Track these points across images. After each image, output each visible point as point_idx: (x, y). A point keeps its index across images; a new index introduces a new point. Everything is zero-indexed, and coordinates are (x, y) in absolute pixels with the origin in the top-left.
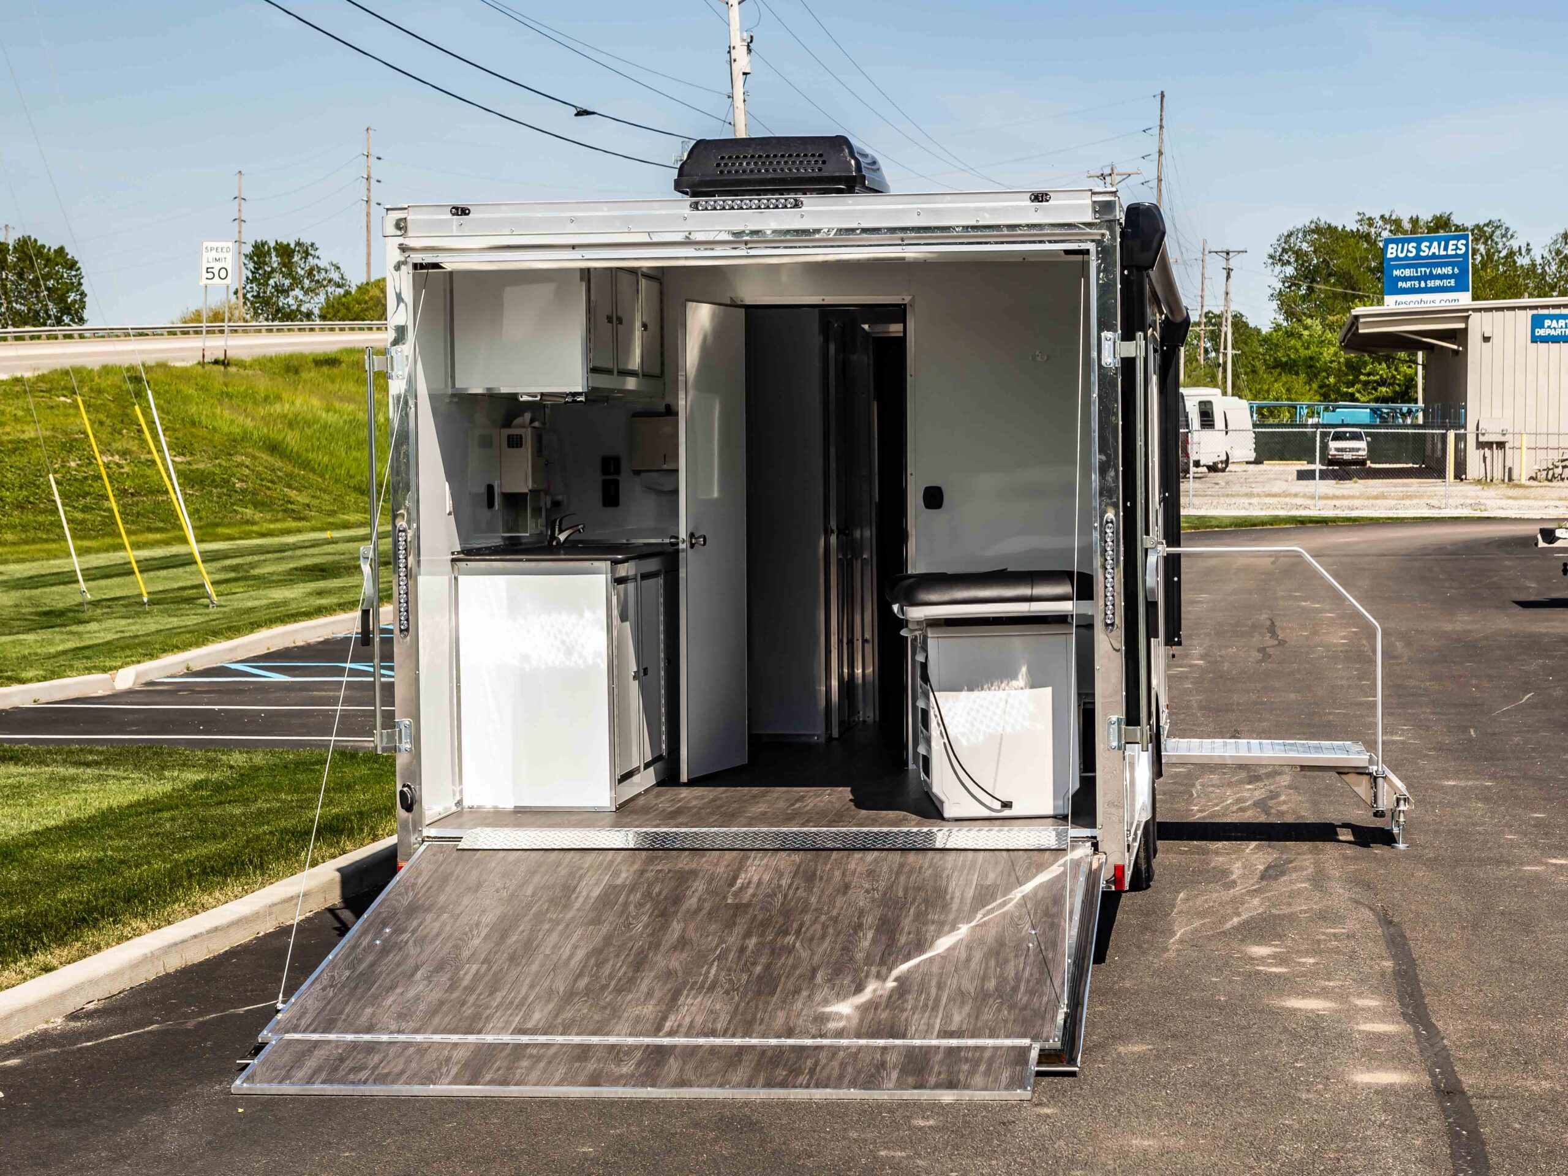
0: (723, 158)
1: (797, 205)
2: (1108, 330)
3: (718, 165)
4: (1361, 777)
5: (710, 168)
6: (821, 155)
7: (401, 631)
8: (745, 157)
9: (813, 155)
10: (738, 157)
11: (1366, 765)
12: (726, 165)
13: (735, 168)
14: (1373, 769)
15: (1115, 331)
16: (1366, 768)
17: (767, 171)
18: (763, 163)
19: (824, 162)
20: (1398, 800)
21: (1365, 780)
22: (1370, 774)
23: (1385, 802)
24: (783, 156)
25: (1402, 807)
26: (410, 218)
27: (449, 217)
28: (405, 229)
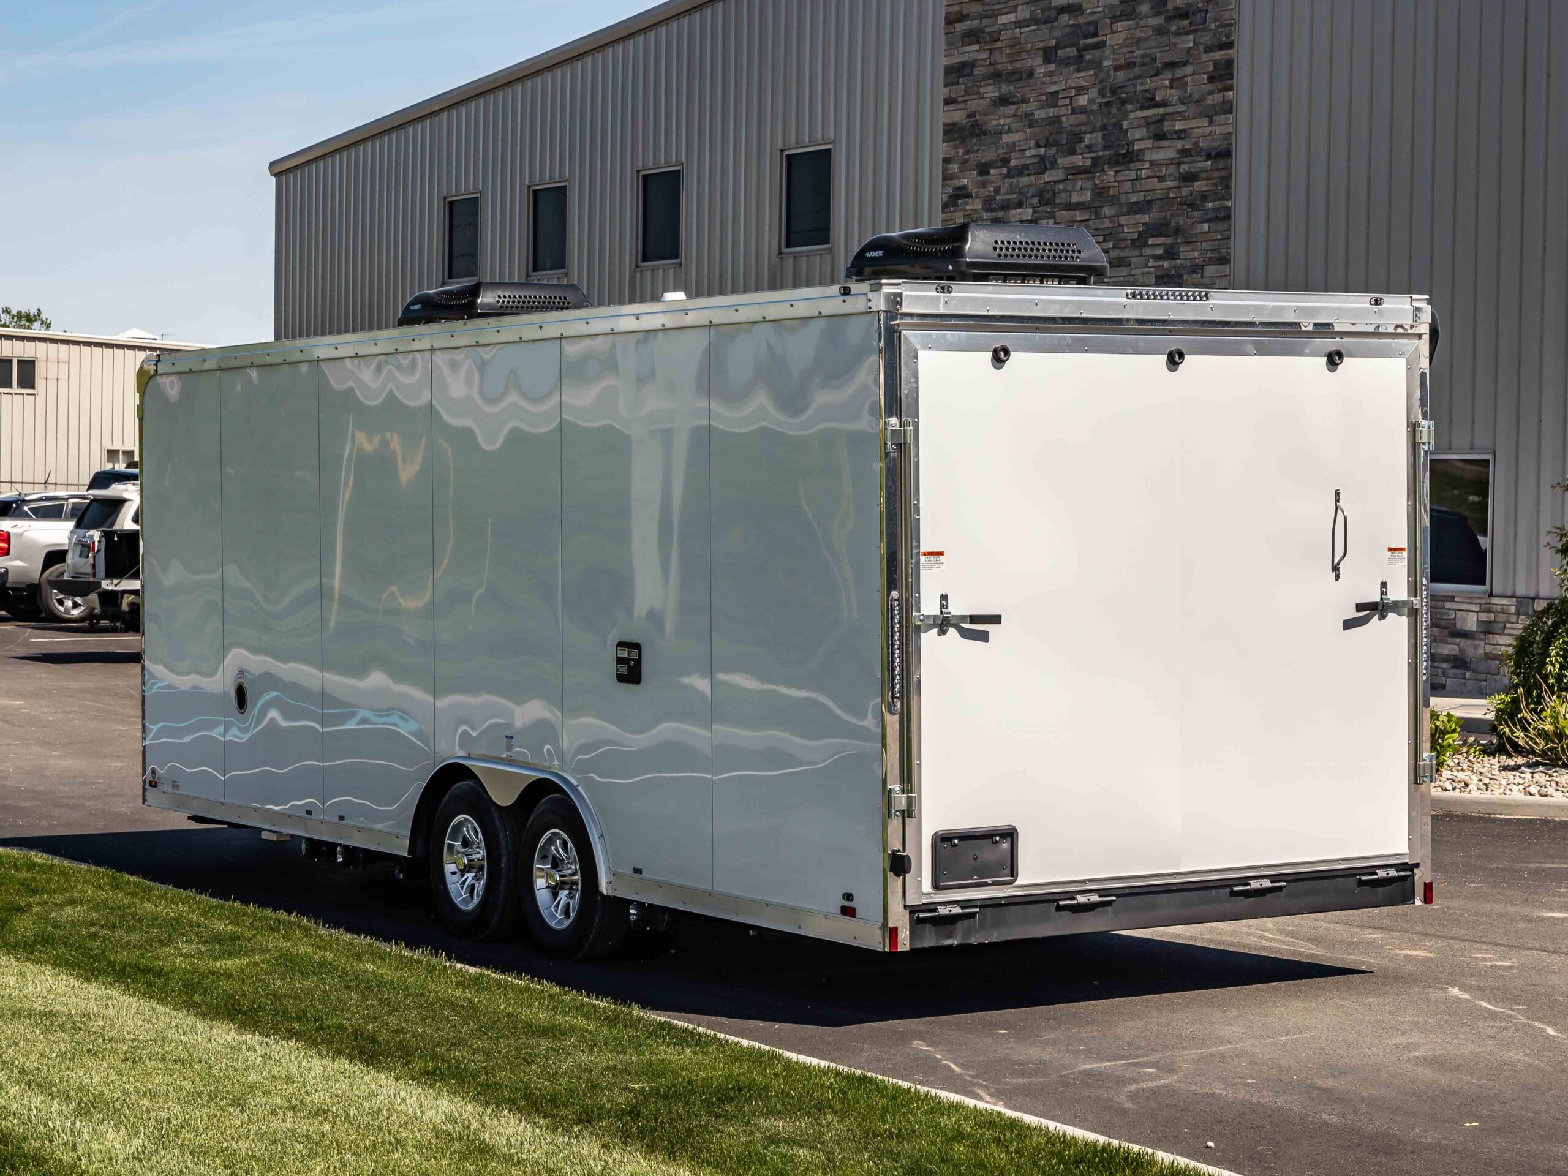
6: (1075, 245)
19: (1079, 252)
26: (904, 293)
27: (935, 294)
28: (901, 304)
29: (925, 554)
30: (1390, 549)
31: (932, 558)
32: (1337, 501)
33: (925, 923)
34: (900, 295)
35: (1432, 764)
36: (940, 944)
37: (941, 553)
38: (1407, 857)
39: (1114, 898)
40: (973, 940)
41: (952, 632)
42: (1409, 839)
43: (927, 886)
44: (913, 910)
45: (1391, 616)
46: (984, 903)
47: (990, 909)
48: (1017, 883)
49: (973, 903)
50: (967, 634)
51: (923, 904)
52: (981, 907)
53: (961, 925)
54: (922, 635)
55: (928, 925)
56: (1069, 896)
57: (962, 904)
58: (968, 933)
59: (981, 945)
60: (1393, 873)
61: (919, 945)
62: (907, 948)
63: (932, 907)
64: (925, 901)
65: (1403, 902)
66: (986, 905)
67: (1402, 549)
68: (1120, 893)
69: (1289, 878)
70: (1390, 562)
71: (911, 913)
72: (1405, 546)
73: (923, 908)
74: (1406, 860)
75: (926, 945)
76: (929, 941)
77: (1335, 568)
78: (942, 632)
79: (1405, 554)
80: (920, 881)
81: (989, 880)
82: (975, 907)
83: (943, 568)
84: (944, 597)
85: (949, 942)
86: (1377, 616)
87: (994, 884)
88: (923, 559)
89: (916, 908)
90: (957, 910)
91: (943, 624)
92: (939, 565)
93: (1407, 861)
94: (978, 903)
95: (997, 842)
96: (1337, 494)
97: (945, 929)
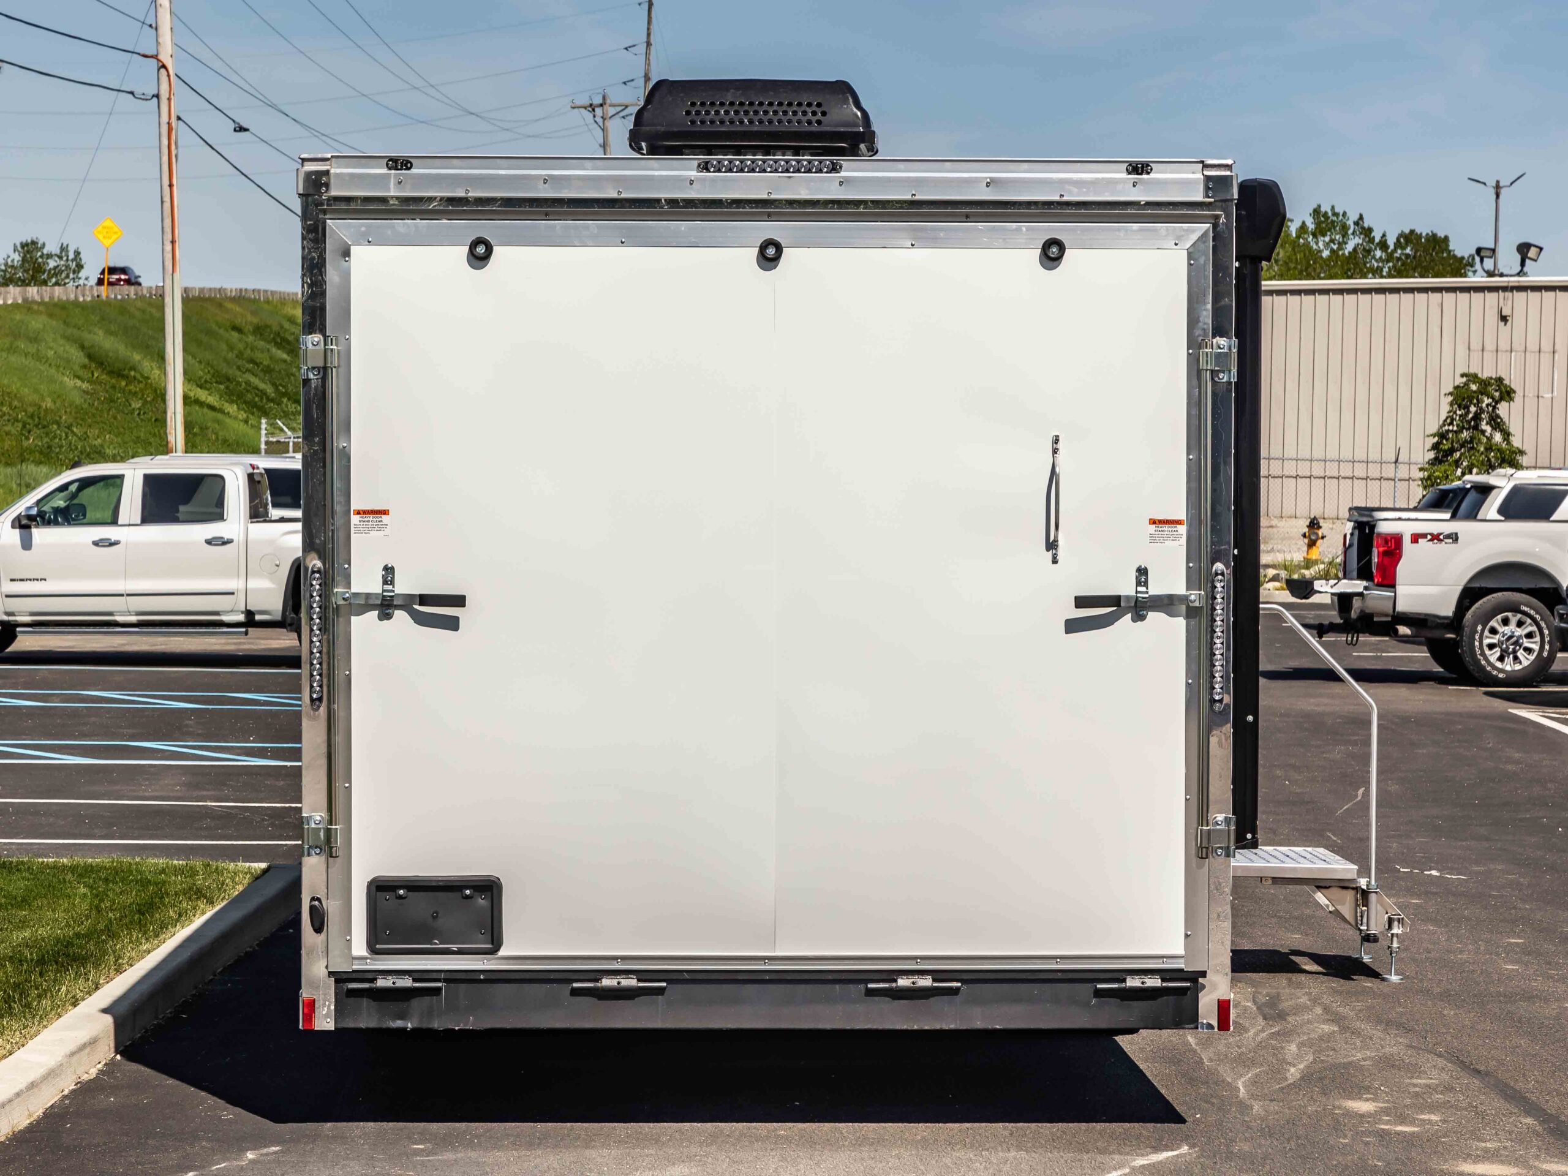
0: (693, 104)
1: (835, 168)
2: (1221, 336)
3: (688, 113)
4: (1344, 892)
5: (678, 115)
6: (819, 105)
7: (312, 700)
8: (722, 104)
9: (809, 105)
10: (713, 104)
11: (1355, 877)
12: (698, 113)
13: (709, 118)
14: (1363, 883)
15: (1230, 338)
16: (1353, 880)
17: (751, 122)
18: (746, 113)
19: (824, 114)
20: (1390, 921)
21: (1349, 895)
22: (1356, 889)
23: (1376, 924)
24: (771, 104)
25: (1396, 930)
26: (332, 171)
27: (385, 171)
28: (327, 185)
29: (358, 513)
30: (1153, 522)
31: (370, 518)
32: (1055, 451)
33: (362, 996)
34: (327, 173)
35: (1229, 831)
36: (384, 1026)
37: (385, 512)
38: (1182, 960)
39: (664, 984)
40: (436, 1025)
41: (400, 615)
42: (1187, 936)
43: (359, 947)
44: (340, 978)
45: (1155, 618)
46: (449, 976)
47: (463, 986)
48: (502, 952)
49: (435, 976)
50: (423, 620)
51: (354, 971)
52: (445, 980)
53: (416, 1003)
54: (353, 619)
55: (365, 999)
56: (592, 976)
57: (416, 976)
58: (430, 1013)
59: (450, 1032)
60: (1154, 982)
61: (351, 1024)
62: (331, 1026)
63: (370, 976)
64: (355, 967)
65: (1177, 1024)
66: (454, 978)
67: (1179, 522)
68: (675, 978)
69: (965, 977)
70: (1153, 539)
71: (337, 981)
72: (1182, 516)
73: (354, 976)
74: (1180, 965)
75: (363, 1025)
76: (367, 1019)
77: (1051, 546)
78: (385, 616)
79: (1182, 529)
80: (350, 941)
81: (454, 947)
82: (439, 980)
83: (387, 531)
84: (389, 570)
85: (399, 1024)
86: (1130, 615)
87: (460, 952)
88: (355, 519)
89: (344, 976)
90: (407, 982)
91: (386, 606)
92: (382, 527)
93: (1182, 966)
94: (443, 976)
95: (467, 897)
96: (1056, 440)
97: (392, 1006)
